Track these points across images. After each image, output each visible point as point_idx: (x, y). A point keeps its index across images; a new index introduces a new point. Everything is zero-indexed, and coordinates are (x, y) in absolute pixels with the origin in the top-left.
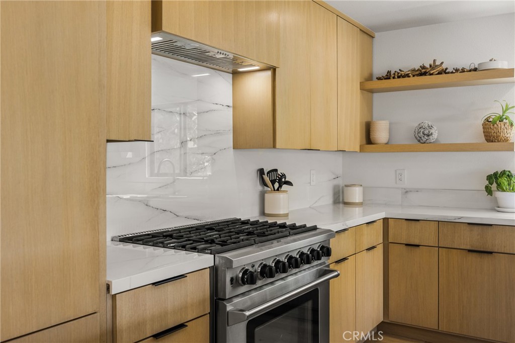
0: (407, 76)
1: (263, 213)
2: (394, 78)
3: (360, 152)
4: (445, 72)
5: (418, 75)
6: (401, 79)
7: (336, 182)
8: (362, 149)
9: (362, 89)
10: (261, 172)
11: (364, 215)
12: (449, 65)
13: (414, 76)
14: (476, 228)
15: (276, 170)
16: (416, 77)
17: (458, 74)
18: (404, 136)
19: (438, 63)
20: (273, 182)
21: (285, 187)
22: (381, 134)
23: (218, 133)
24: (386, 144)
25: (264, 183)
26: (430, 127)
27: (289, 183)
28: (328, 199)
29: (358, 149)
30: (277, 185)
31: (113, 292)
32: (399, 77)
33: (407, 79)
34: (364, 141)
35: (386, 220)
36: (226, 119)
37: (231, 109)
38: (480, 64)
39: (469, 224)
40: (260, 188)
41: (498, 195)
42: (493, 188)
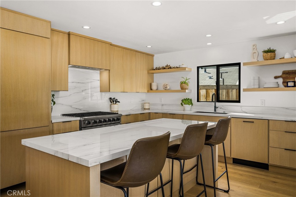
1: (110, 110)
2: (156, 70)
3: (148, 92)
4: (170, 68)
5: (163, 69)
6: (159, 70)
7: (143, 102)
9: (148, 73)
10: (110, 98)
12: (172, 66)
13: (162, 69)
14: (171, 115)
15: (115, 98)
16: (162, 70)
17: (174, 69)
18: (161, 88)
19: (169, 65)
20: (113, 102)
21: (117, 103)
22: (154, 87)
23: (95, 88)
24: (156, 90)
25: (111, 102)
26: (167, 85)
27: (119, 102)
29: (146, 92)
30: (115, 102)
31: (52, 122)
32: (158, 69)
33: (160, 70)
34: (149, 89)
35: (149, 113)
37: (99, 81)
38: (179, 66)
39: (170, 114)
40: (110, 103)
41: (185, 105)
42: (183, 104)
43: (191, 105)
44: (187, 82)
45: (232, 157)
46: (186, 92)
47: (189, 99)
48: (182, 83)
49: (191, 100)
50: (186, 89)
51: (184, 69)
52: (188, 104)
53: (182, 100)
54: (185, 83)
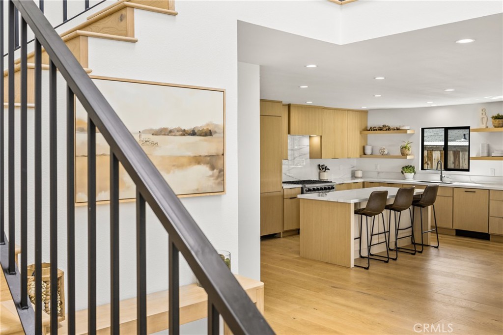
0: (376, 130)
1: (320, 178)
2: (371, 130)
3: (360, 158)
4: (389, 130)
7: (353, 169)
8: (361, 156)
9: (361, 134)
10: (319, 165)
11: (352, 180)
15: (324, 165)
16: (379, 131)
17: (393, 130)
18: (377, 152)
21: (327, 170)
22: (368, 151)
23: (305, 154)
24: (371, 155)
25: (320, 169)
26: (384, 149)
27: (328, 169)
28: (350, 175)
29: (358, 156)
30: (324, 170)
32: (373, 130)
34: (362, 153)
35: (363, 182)
36: (307, 150)
37: (309, 147)
38: (400, 127)
40: (319, 171)
41: (405, 174)
42: (404, 172)
43: (413, 174)
44: (408, 146)
45: (454, 228)
46: (406, 158)
47: (411, 166)
48: (403, 148)
49: (413, 168)
50: (407, 155)
51: (405, 131)
52: (410, 172)
53: (403, 168)
54: (406, 148)
